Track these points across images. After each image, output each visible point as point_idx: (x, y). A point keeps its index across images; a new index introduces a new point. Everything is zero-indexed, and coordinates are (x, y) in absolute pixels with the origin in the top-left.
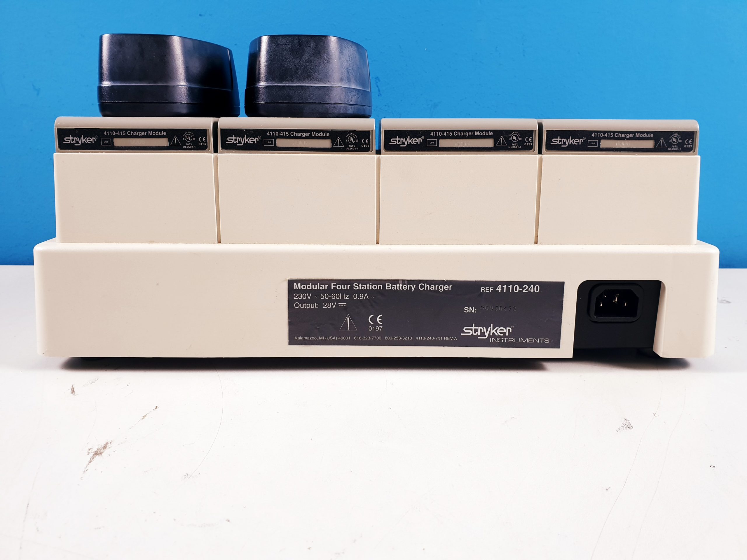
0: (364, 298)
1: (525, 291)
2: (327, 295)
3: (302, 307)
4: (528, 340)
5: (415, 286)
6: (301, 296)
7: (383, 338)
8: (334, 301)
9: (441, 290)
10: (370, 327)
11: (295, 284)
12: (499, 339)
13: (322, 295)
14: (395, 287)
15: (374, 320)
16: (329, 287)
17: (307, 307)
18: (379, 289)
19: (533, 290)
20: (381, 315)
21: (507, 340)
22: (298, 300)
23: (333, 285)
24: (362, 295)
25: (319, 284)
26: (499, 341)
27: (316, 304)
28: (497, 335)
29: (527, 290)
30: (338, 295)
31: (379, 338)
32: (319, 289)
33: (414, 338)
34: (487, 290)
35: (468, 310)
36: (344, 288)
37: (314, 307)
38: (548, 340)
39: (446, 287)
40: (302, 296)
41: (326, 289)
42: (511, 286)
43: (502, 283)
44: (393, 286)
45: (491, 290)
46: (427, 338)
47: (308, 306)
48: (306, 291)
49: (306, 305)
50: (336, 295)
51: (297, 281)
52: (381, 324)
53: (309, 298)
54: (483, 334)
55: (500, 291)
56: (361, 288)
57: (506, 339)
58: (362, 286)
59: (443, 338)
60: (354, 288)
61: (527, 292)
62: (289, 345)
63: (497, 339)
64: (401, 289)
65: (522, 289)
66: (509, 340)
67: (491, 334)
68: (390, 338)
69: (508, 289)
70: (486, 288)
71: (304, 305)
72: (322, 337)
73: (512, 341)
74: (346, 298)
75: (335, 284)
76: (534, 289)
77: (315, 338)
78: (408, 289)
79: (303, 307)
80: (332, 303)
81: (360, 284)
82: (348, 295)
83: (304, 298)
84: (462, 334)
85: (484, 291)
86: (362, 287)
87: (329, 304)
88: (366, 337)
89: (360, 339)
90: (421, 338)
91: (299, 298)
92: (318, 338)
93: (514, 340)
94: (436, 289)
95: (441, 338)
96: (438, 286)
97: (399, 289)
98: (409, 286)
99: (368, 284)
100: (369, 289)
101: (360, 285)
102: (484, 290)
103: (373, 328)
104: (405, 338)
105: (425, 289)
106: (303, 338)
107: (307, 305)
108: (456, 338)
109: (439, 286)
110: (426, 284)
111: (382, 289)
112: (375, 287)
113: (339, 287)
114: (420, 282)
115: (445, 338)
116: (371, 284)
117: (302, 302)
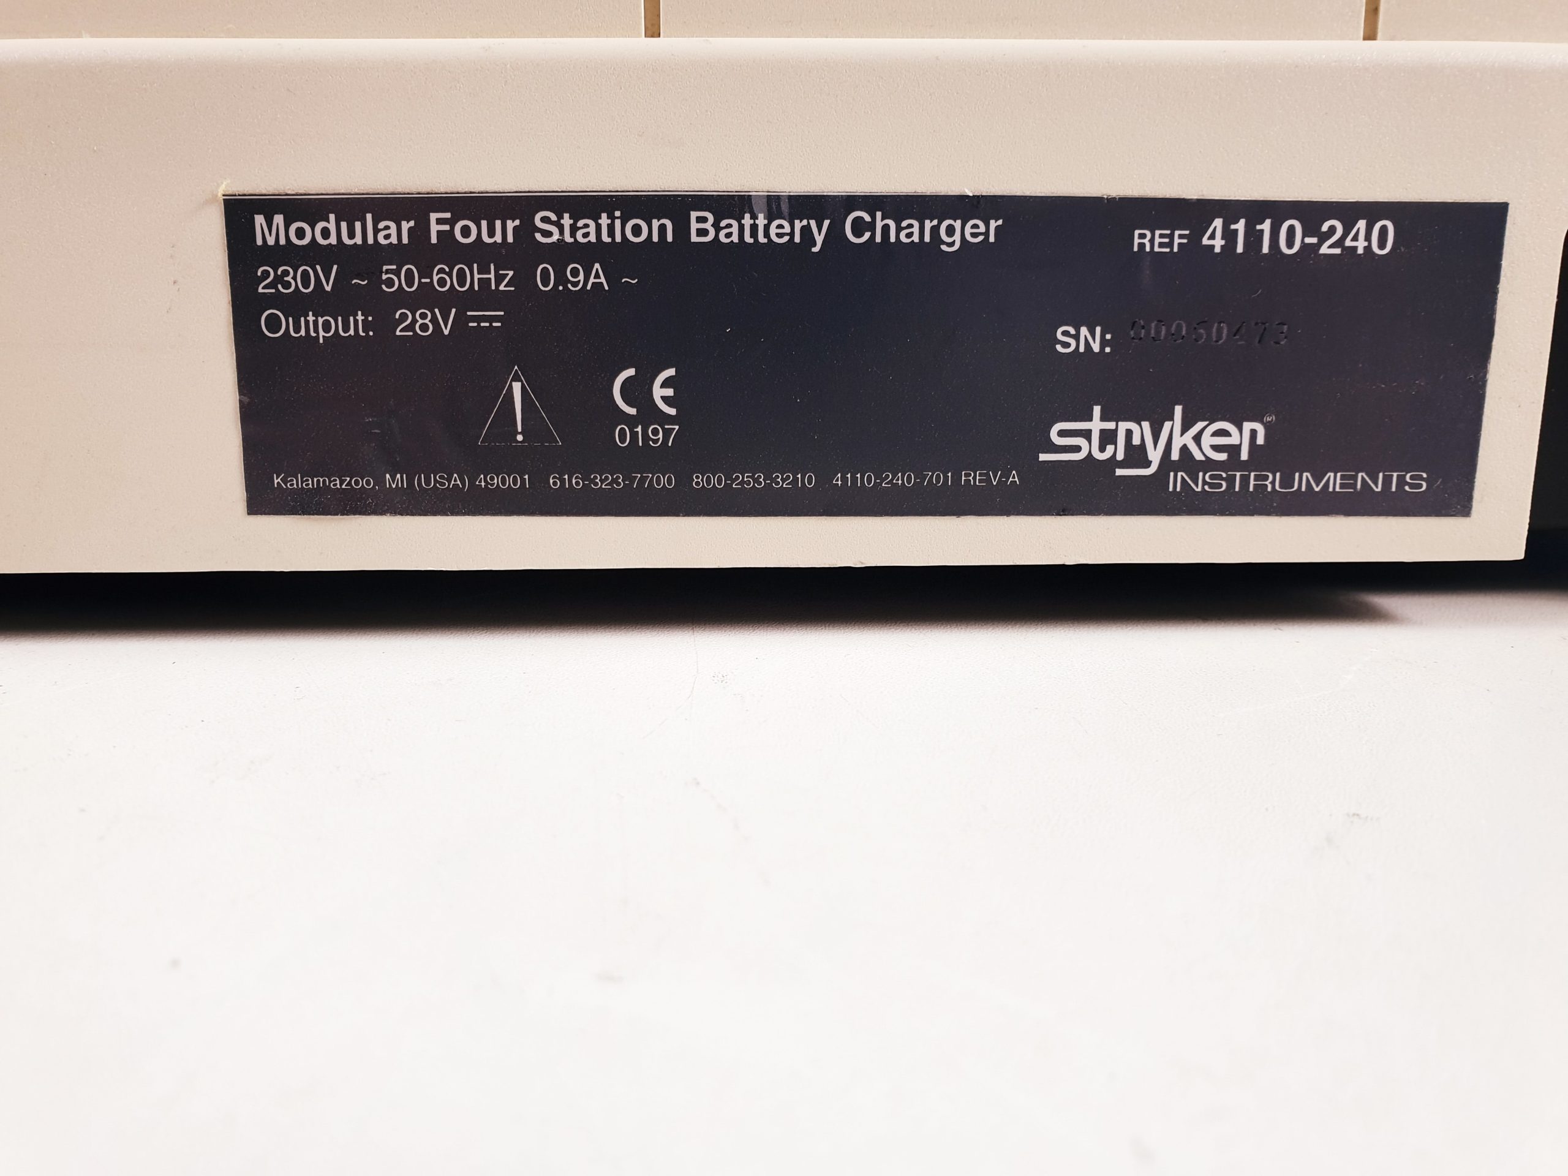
0: (589, 287)
1: (1330, 247)
2: (409, 271)
3: (298, 330)
4: (1334, 481)
5: (827, 223)
6: (289, 279)
7: (684, 480)
8: (445, 301)
9: (952, 244)
10: (622, 431)
11: (259, 220)
12: (1211, 477)
13: (387, 272)
14: (731, 232)
15: (637, 391)
16: (420, 232)
17: (322, 333)
18: (655, 239)
19: (1366, 244)
20: (671, 372)
21: (1245, 480)
22: (275, 301)
23: (439, 221)
24: (575, 272)
25: (369, 217)
26: (1211, 485)
27: (360, 317)
28: (1199, 456)
29: (1339, 243)
30: (461, 273)
31: (665, 481)
32: (370, 241)
33: (825, 478)
34: (1161, 245)
35: (1073, 342)
36: (491, 234)
37: (352, 332)
38: (1422, 479)
39: (975, 226)
40: (294, 281)
41: (405, 240)
42: (1268, 222)
43: (1229, 209)
44: (723, 223)
45: (1179, 244)
46: (883, 480)
47: (327, 327)
48: (314, 254)
49: (316, 323)
50: (451, 270)
51: (269, 205)
52: (672, 412)
53: (328, 288)
54: (1136, 455)
55: (1217, 250)
56: (573, 234)
57: (1238, 474)
58: (575, 222)
59: (957, 478)
60: (538, 236)
61: (1338, 251)
62: (249, 514)
63: (1201, 474)
64: (762, 239)
65: (1313, 240)
66: (1252, 482)
67: (1175, 456)
68: (714, 481)
69: (1255, 237)
70: (1158, 233)
71: (307, 323)
72: (398, 476)
73: (1266, 485)
74: (502, 288)
75: (448, 215)
76: (1368, 238)
77: (368, 483)
78: (797, 239)
79: (303, 333)
80: (437, 310)
81: (566, 216)
82: (511, 273)
83: (306, 286)
84: (1043, 457)
85: (1148, 249)
86: (574, 229)
87: (423, 316)
88: (607, 478)
89: (577, 483)
90: (854, 479)
91: (280, 286)
92: (380, 481)
93: (1273, 481)
94: (927, 239)
95: (946, 478)
96: (935, 222)
97: (751, 241)
98: (798, 225)
99: (604, 215)
100: (609, 240)
101: (567, 221)
102: (1146, 241)
103: (634, 435)
104: (783, 480)
105: (873, 236)
106: (311, 483)
107: (321, 320)
108: (1014, 478)
109: (940, 223)
110: (879, 214)
111: (670, 238)
112: (637, 230)
113: (466, 231)
114: (851, 202)
115: (966, 475)
116: (618, 214)
117: (296, 305)
